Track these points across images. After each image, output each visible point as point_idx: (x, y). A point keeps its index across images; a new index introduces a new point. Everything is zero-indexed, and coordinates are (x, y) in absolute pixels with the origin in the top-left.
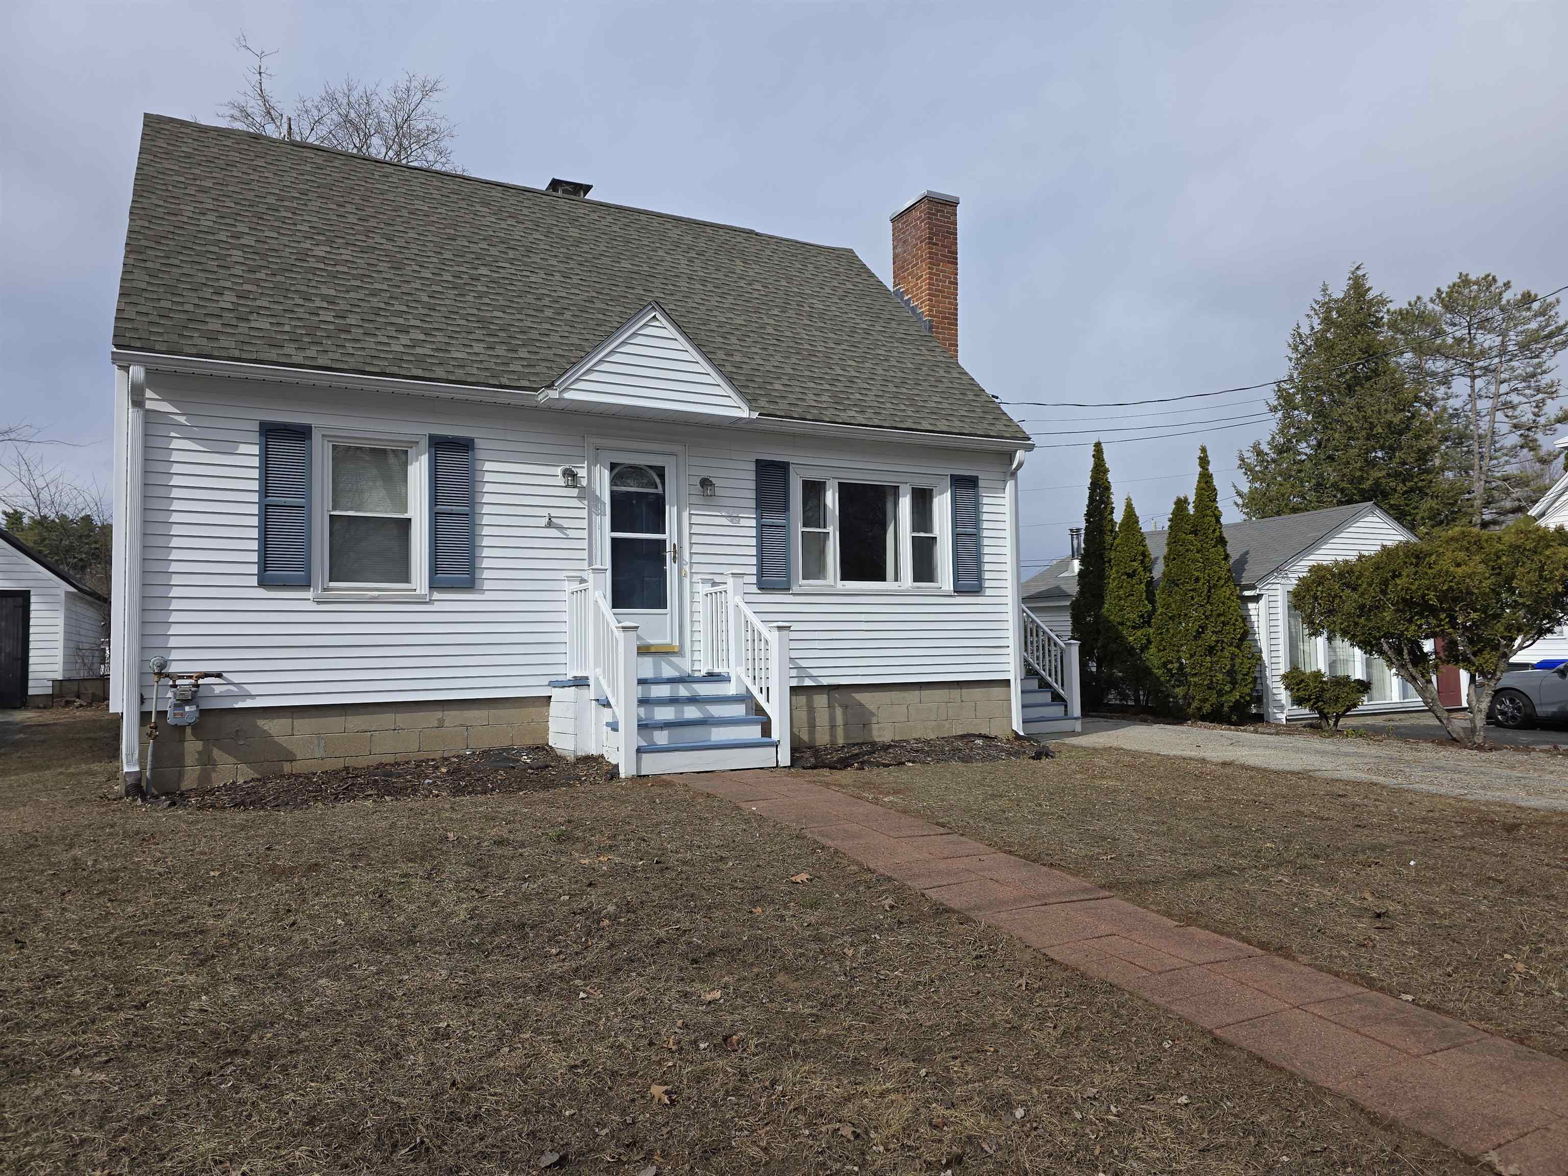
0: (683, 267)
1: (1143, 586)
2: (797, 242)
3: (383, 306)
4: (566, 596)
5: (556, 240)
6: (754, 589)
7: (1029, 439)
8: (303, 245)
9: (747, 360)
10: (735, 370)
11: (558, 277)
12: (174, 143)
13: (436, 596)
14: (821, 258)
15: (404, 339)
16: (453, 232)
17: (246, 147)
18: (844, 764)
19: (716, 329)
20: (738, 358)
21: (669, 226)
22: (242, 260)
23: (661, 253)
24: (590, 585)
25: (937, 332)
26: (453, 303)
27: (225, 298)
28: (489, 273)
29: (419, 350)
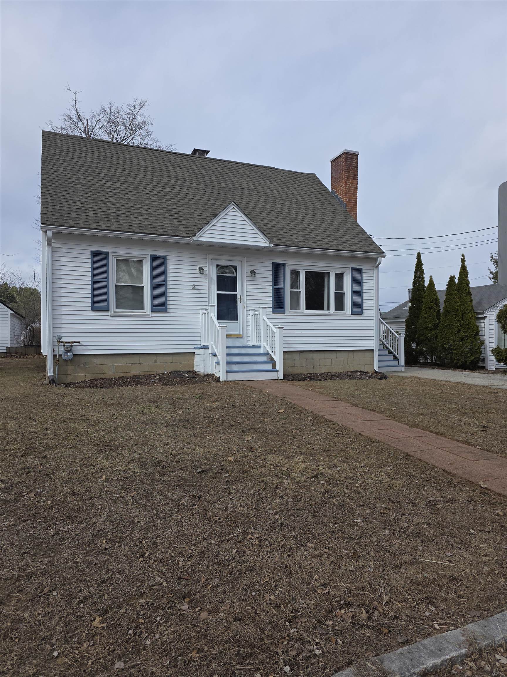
0: (245, 185)
1: (435, 313)
2: (292, 171)
3: (132, 205)
4: (200, 316)
5: (196, 175)
6: (271, 313)
7: (384, 253)
8: (102, 182)
9: (270, 223)
10: (264, 227)
11: (197, 191)
12: (53, 142)
13: (154, 315)
14: (302, 178)
15: (141, 218)
16: (157, 174)
17: (80, 143)
18: (304, 379)
19: (257, 210)
20: (266, 222)
21: (240, 167)
22: (81, 189)
23: (237, 179)
24: (209, 311)
25: (348, 209)
26: (158, 203)
27: (77, 204)
28: (171, 190)
29: (146, 223)
